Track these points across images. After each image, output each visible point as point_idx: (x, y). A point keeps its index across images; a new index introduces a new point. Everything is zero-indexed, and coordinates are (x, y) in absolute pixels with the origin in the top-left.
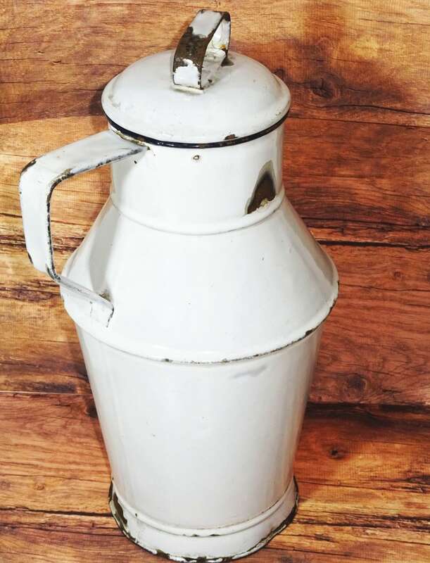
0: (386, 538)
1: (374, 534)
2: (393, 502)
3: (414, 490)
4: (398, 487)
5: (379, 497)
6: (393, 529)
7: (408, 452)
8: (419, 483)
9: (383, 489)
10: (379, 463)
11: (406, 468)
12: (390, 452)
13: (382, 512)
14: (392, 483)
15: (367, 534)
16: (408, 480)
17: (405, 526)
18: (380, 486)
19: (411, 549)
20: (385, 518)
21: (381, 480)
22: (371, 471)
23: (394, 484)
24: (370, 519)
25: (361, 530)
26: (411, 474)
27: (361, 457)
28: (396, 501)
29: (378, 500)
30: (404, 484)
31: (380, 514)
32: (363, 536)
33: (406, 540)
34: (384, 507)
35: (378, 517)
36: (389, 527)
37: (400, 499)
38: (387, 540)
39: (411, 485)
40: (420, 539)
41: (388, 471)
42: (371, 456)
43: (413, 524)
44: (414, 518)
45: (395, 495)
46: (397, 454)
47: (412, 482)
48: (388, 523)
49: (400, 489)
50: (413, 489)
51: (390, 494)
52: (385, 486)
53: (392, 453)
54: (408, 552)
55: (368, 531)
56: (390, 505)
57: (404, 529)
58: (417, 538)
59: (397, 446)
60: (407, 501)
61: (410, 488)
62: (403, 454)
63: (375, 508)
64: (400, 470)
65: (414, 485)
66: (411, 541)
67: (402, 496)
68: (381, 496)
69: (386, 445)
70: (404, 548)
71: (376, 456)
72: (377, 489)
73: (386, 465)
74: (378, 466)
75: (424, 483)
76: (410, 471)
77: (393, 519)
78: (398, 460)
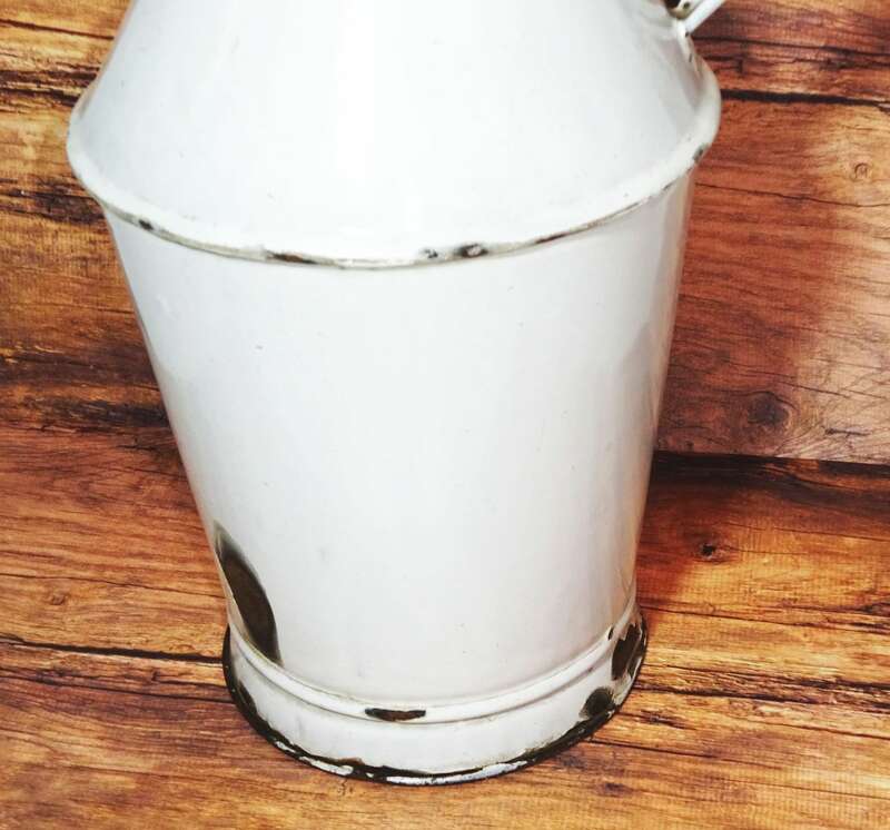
0: (802, 723)
2: (828, 651)
4: (841, 623)
10: (804, 573)
11: (865, 586)
12: (831, 554)
14: (827, 614)
15: (762, 714)
16: (868, 610)
17: (851, 702)
18: (801, 619)
19: (859, 748)
20: (805, 682)
21: (806, 608)
22: (785, 589)
24: (772, 684)
26: (874, 598)
27: (766, 560)
28: (835, 650)
29: (795, 646)
30: (857, 617)
32: (751, 717)
33: (849, 729)
34: (806, 661)
35: (789, 681)
36: (812, 702)
37: (845, 645)
39: (872, 619)
40: (880, 729)
43: (867, 696)
45: (834, 637)
47: (875, 614)
48: (812, 693)
50: (875, 626)
51: (823, 636)
52: (813, 620)
53: (837, 554)
54: (851, 755)
55: (764, 709)
58: (875, 726)
59: (850, 542)
60: (861, 651)
61: (869, 626)
62: (860, 558)
63: (786, 662)
64: (850, 588)
65: (879, 618)
66: (860, 732)
68: (803, 639)
69: (824, 538)
70: (843, 745)
71: (800, 560)
72: (795, 625)
73: (819, 577)
76: (872, 592)
77: (824, 685)
78: (850, 569)
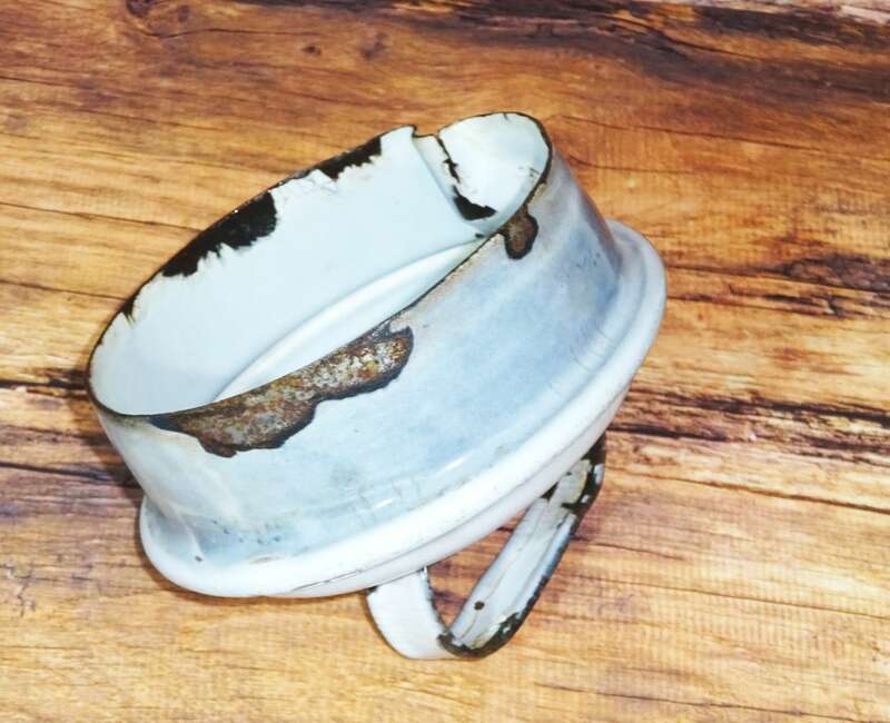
1: (671, 462)
3: (804, 304)
5: (689, 328)
6: (735, 446)
7: (785, 172)
8: (820, 280)
9: (705, 298)
13: (697, 384)
23: (742, 283)
25: (627, 446)
31: (691, 390)
38: (713, 484)
41: (720, 236)
42: (667, 183)
44: (806, 407)
46: (749, 176)
49: (759, 302)
56: (725, 359)
57: (769, 446)
67: (762, 325)
74: (687, 218)
75: (837, 281)
